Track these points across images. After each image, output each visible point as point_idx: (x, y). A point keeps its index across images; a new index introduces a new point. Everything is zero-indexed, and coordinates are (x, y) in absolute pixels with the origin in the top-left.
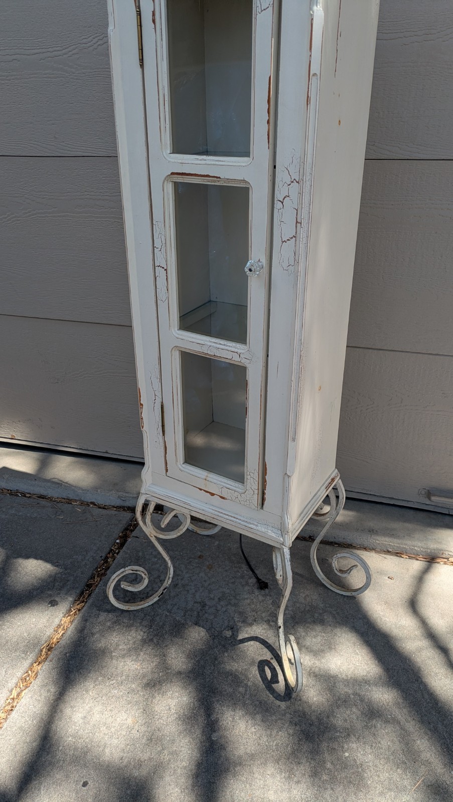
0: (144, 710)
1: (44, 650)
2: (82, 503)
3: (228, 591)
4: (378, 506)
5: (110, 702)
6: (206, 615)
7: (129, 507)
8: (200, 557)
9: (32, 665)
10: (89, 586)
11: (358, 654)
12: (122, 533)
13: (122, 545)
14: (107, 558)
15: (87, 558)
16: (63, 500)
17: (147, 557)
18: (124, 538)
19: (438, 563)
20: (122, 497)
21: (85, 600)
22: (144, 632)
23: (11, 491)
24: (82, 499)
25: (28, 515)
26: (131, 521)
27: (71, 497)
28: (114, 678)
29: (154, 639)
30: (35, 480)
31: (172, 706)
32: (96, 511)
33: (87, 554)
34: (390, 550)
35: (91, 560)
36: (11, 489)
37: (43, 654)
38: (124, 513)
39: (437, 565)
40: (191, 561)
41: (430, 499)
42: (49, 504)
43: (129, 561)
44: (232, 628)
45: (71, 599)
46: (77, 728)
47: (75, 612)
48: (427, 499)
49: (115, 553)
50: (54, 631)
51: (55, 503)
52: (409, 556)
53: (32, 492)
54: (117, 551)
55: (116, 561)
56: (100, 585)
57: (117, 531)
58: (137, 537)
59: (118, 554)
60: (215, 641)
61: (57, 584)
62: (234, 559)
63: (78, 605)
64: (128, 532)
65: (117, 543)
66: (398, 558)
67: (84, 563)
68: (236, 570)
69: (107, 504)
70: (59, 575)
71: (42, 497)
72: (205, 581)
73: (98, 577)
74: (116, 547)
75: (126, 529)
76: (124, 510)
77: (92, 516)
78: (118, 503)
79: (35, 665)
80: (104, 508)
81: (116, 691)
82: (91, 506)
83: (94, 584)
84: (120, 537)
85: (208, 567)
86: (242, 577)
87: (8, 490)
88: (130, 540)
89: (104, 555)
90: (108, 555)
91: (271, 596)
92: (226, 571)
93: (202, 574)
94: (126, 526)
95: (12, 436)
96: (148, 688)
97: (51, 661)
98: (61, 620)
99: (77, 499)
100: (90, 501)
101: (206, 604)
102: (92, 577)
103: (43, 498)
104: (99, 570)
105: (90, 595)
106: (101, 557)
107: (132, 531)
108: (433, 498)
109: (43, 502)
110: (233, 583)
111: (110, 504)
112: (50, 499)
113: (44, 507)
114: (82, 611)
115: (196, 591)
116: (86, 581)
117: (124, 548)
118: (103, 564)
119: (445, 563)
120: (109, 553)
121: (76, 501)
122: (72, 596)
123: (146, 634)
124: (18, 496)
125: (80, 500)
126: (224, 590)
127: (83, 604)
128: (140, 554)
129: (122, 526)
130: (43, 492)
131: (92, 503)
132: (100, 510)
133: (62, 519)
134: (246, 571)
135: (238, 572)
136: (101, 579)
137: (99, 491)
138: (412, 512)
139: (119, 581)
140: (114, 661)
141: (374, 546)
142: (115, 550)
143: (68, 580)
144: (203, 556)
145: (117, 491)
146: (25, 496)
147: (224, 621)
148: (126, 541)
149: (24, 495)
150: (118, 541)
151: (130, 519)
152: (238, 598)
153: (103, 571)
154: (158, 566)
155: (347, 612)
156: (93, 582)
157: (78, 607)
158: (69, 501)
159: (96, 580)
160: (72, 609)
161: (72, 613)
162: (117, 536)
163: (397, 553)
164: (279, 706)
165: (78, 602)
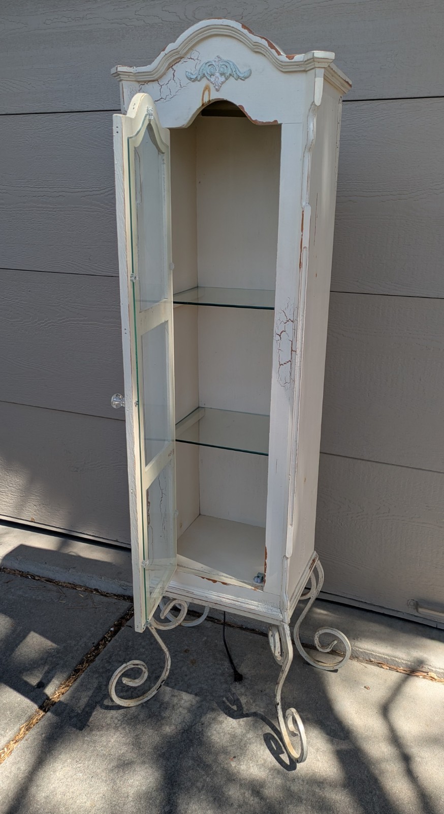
0: (104, 795)
1: (23, 729)
2: (86, 589)
3: (206, 687)
4: (368, 614)
5: (73, 784)
6: (181, 709)
7: (129, 596)
8: (186, 651)
9: (9, 742)
10: (77, 671)
11: (319, 760)
12: (118, 621)
13: (115, 633)
14: (98, 644)
15: (80, 644)
16: (69, 585)
17: (136, 647)
18: (118, 627)
19: (417, 676)
20: (123, 586)
21: (71, 685)
22: (119, 720)
23: (23, 572)
24: (87, 585)
25: (34, 597)
26: (129, 611)
28: (82, 761)
29: (126, 727)
30: (46, 563)
31: (131, 794)
32: (98, 598)
33: (81, 639)
34: (372, 659)
35: (83, 645)
36: (23, 571)
37: (21, 733)
38: (122, 601)
39: (416, 678)
40: (176, 655)
41: (417, 611)
42: (55, 588)
43: (118, 649)
44: (203, 724)
45: (57, 683)
46: (39, 807)
47: (59, 696)
48: (415, 610)
49: (107, 641)
50: (36, 712)
51: (61, 587)
52: (389, 667)
53: (41, 575)
54: (109, 639)
55: (106, 649)
56: (86, 671)
57: (113, 619)
58: (130, 627)
59: (109, 641)
60: (184, 735)
61: (47, 667)
62: (218, 655)
63: (63, 688)
64: (124, 621)
65: (111, 631)
66: (379, 668)
67: (76, 648)
68: (218, 666)
69: (109, 592)
70: (51, 659)
71: (49, 580)
72: (186, 675)
73: (87, 663)
74: (109, 635)
75: (122, 618)
76: (123, 599)
77: (93, 602)
78: (118, 590)
79: (12, 743)
80: (105, 596)
81: (81, 774)
82: (94, 593)
83: (82, 669)
84: (115, 626)
85: (192, 662)
86: (223, 674)
87: (20, 572)
88: (123, 628)
89: (96, 642)
90: (101, 642)
91: (246, 695)
92: (208, 667)
93: (184, 669)
94: (123, 615)
95: (32, 519)
96: (112, 774)
97: (26, 740)
98: (44, 702)
99: (82, 585)
100: (94, 588)
101: (182, 698)
102: (81, 663)
103: (50, 582)
104: (89, 656)
105: (75, 680)
106: (93, 643)
107: (127, 620)
108: (420, 610)
109: (50, 586)
110: (212, 679)
111: (112, 592)
112: (57, 583)
113: (49, 590)
114: (65, 695)
115: (175, 685)
116: (75, 665)
117: (116, 636)
118: (94, 651)
119: (424, 677)
120: (102, 640)
121: (81, 586)
122: (59, 679)
123: (120, 722)
124: (28, 578)
125: (85, 586)
126: (203, 686)
127: (67, 688)
128: (130, 643)
129: (118, 615)
130: (51, 575)
131: (95, 590)
132: (102, 597)
133: (64, 603)
134: (227, 668)
135: (220, 669)
136: (89, 665)
137: (103, 578)
138: (401, 623)
140: (85, 745)
141: (357, 654)
142: (107, 637)
143: (58, 664)
144: (189, 651)
145: (120, 579)
146: (34, 579)
147: (196, 717)
148: (119, 629)
149: (33, 577)
150: (112, 629)
151: (128, 608)
152: (214, 694)
153: (92, 658)
154: (144, 656)
155: (317, 718)
156: (81, 668)
157: (63, 691)
158: (74, 587)
159: (84, 666)
160: (57, 693)
161: (56, 696)
162: (112, 624)
163: (379, 663)
164: (232, 804)
165: (64, 686)
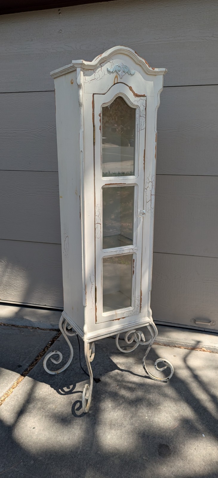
2: (33, 328)
4: (173, 328)
7: (55, 329)
10: (36, 360)
12: (52, 339)
13: (51, 344)
14: (45, 349)
15: (35, 349)
16: (24, 327)
17: (63, 348)
20: (52, 324)
24: (33, 326)
25: (7, 333)
27: (28, 325)
32: (40, 331)
33: (35, 347)
34: (176, 345)
35: (37, 350)
38: (53, 331)
41: (195, 324)
42: (16, 328)
49: (48, 347)
51: (20, 328)
52: (184, 348)
53: (8, 324)
57: (50, 339)
59: (50, 347)
61: (21, 359)
64: (55, 339)
65: (50, 343)
66: (179, 349)
67: (34, 351)
69: (45, 328)
73: (40, 356)
74: (49, 345)
75: (54, 338)
76: (53, 330)
77: (38, 333)
78: (51, 327)
79: (11, 389)
84: (51, 341)
89: (43, 348)
90: (45, 348)
98: (23, 373)
99: (30, 326)
100: (37, 327)
102: (38, 356)
103: (14, 326)
104: (41, 353)
106: (42, 349)
107: (57, 339)
108: (197, 323)
109: (14, 328)
112: (18, 326)
113: (14, 329)
117: (53, 345)
118: (43, 352)
120: (46, 347)
124: (2, 325)
128: (60, 347)
129: (52, 337)
130: (14, 324)
131: (38, 328)
132: (42, 330)
133: (23, 334)
136: (42, 357)
139: (50, 357)
141: (169, 344)
143: (26, 358)
145: (50, 322)
148: (54, 342)
153: (42, 354)
158: (26, 327)
159: (39, 358)
163: (179, 347)
